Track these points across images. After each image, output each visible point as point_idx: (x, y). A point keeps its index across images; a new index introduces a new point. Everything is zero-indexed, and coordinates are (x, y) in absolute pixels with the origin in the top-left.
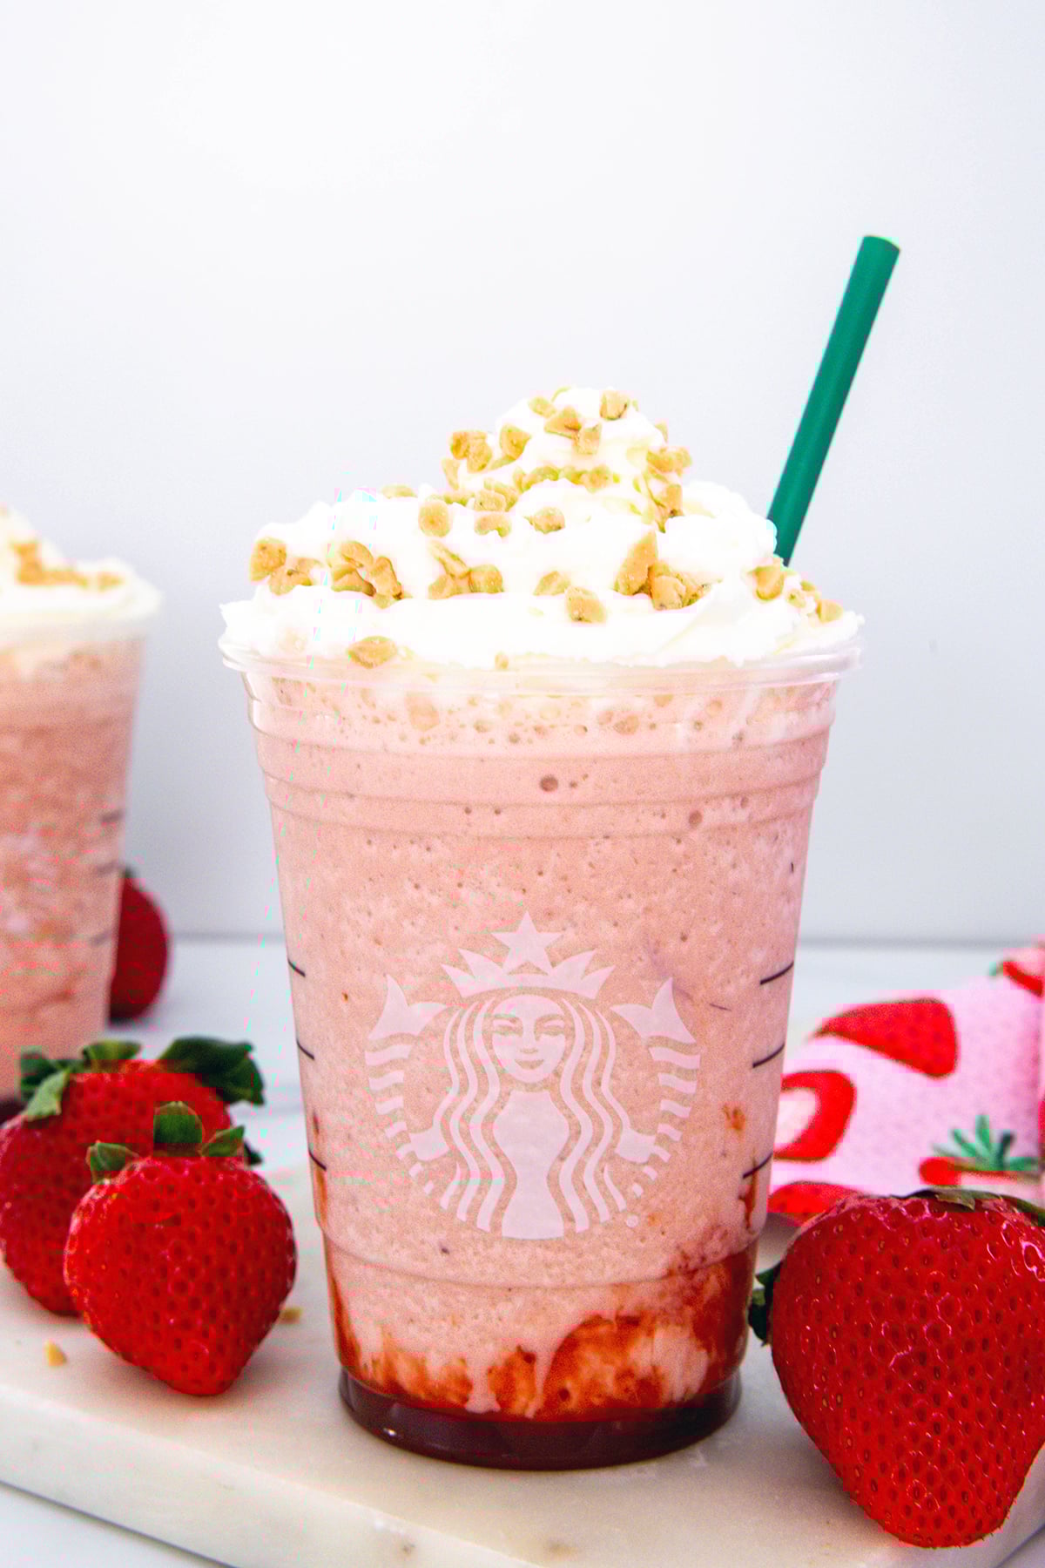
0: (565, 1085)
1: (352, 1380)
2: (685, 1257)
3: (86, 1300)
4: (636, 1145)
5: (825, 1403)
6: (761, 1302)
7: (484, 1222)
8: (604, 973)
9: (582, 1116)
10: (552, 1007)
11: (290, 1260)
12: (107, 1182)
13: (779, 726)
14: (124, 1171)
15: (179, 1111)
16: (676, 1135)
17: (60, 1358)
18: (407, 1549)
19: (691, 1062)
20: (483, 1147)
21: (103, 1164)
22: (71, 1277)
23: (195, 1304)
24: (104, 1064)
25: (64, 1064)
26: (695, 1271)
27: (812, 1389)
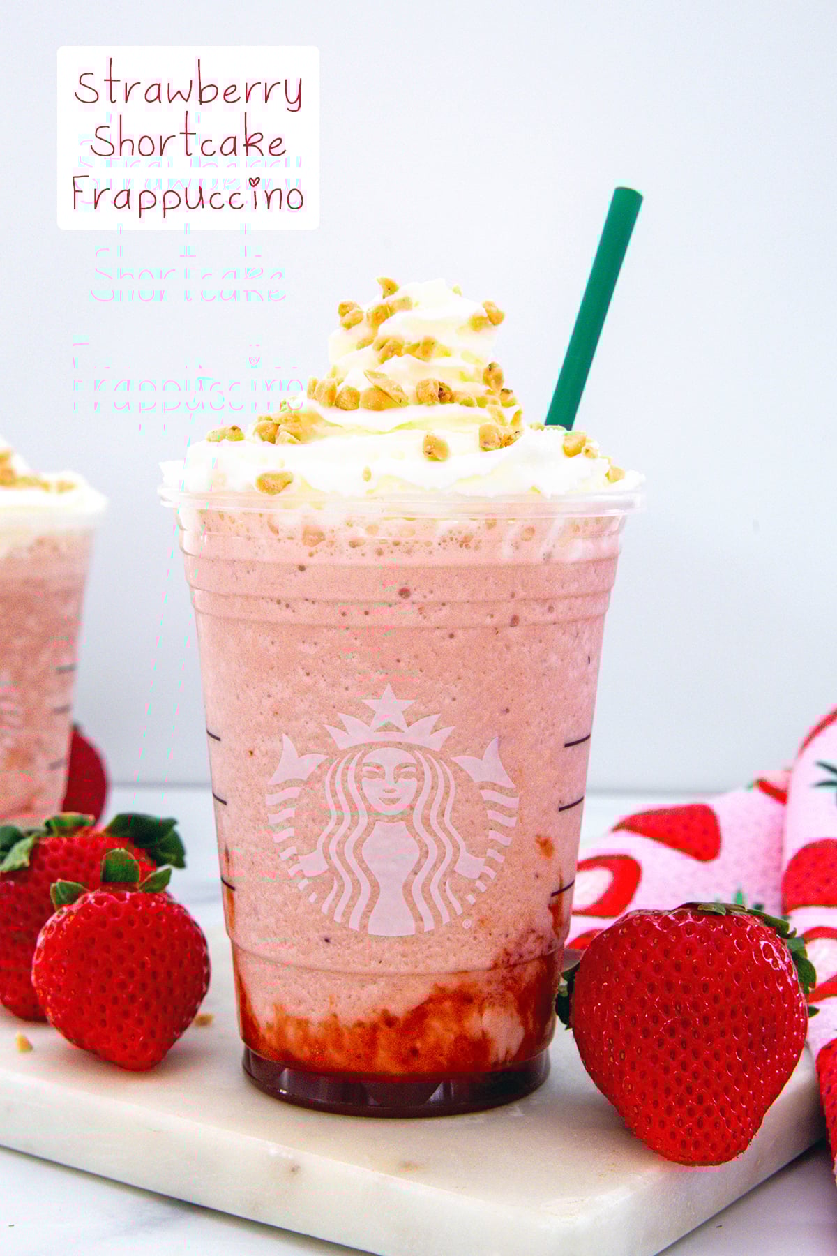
0: (417, 815)
1: (253, 1054)
2: (507, 954)
3: (49, 997)
4: (470, 866)
5: (611, 1059)
6: (565, 994)
7: (354, 924)
8: (446, 731)
9: (429, 840)
10: (407, 757)
11: (205, 971)
12: (65, 909)
13: (579, 550)
14: (78, 902)
15: (121, 854)
16: (500, 859)
17: (26, 1046)
18: (295, 1169)
19: (512, 802)
20: (353, 863)
21: (63, 897)
22: (37, 979)
23: (133, 998)
24: (63, 831)
25: (30, 833)
26: (515, 965)
27: (602, 1050)
